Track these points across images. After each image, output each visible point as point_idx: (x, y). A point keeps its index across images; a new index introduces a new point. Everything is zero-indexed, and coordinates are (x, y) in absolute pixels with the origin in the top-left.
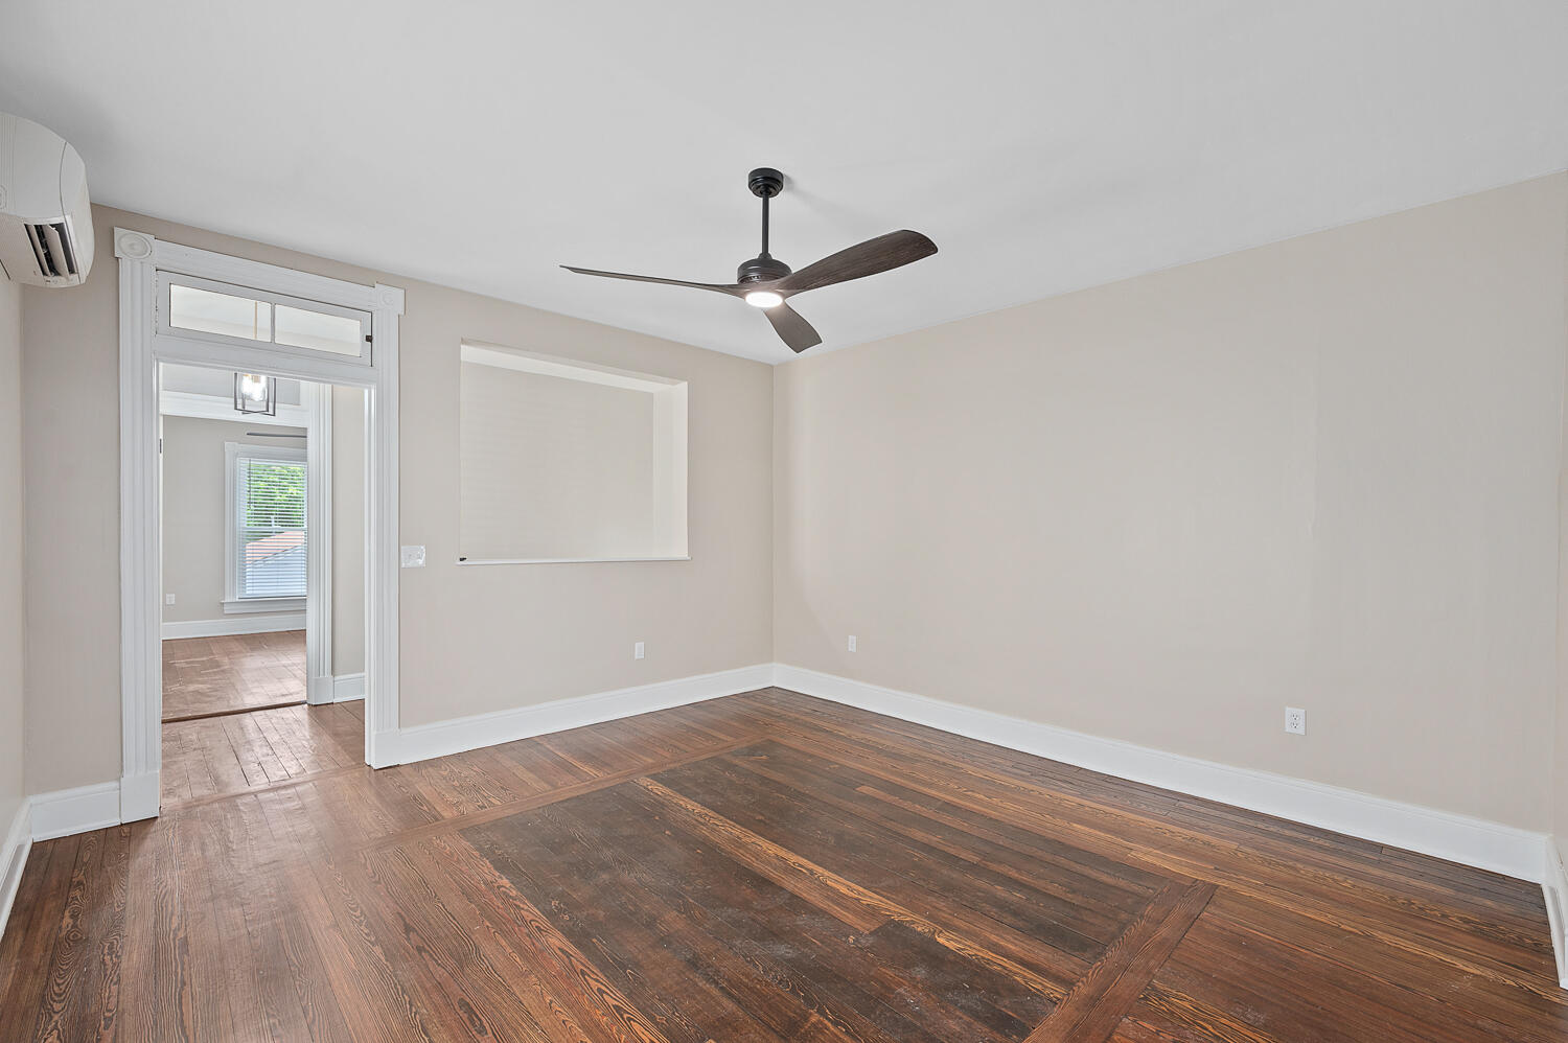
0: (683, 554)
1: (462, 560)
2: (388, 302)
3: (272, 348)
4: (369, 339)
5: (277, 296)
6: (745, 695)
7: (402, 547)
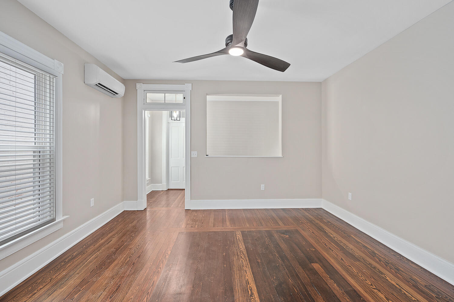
0: (280, 155)
1: (207, 155)
2: (188, 87)
3: (165, 104)
4: (184, 98)
5: (165, 92)
6: (306, 210)
7: (191, 152)
